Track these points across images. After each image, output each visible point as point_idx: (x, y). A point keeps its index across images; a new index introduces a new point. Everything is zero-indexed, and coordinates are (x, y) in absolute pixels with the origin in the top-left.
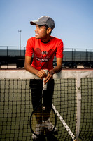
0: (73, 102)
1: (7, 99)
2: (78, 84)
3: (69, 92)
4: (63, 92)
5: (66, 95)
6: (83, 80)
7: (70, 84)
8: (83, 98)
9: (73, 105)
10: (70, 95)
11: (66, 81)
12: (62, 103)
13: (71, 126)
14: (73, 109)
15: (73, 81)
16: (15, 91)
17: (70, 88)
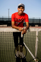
0: (34, 42)
1: (4, 41)
2: (37, 34)
3: (33, 38)
4: (30, 38)
5: (31, 39)
6: (39, 32)
7: (33, 34)
8: (39, 40)
9: (34, 44)
10: (33, 39)
11: (31, 33)
12: (29, 43)
13: (33, 52)
14: (34, 45)
15: (35, 33)
16: (8, 37)
17: (33, 36)
